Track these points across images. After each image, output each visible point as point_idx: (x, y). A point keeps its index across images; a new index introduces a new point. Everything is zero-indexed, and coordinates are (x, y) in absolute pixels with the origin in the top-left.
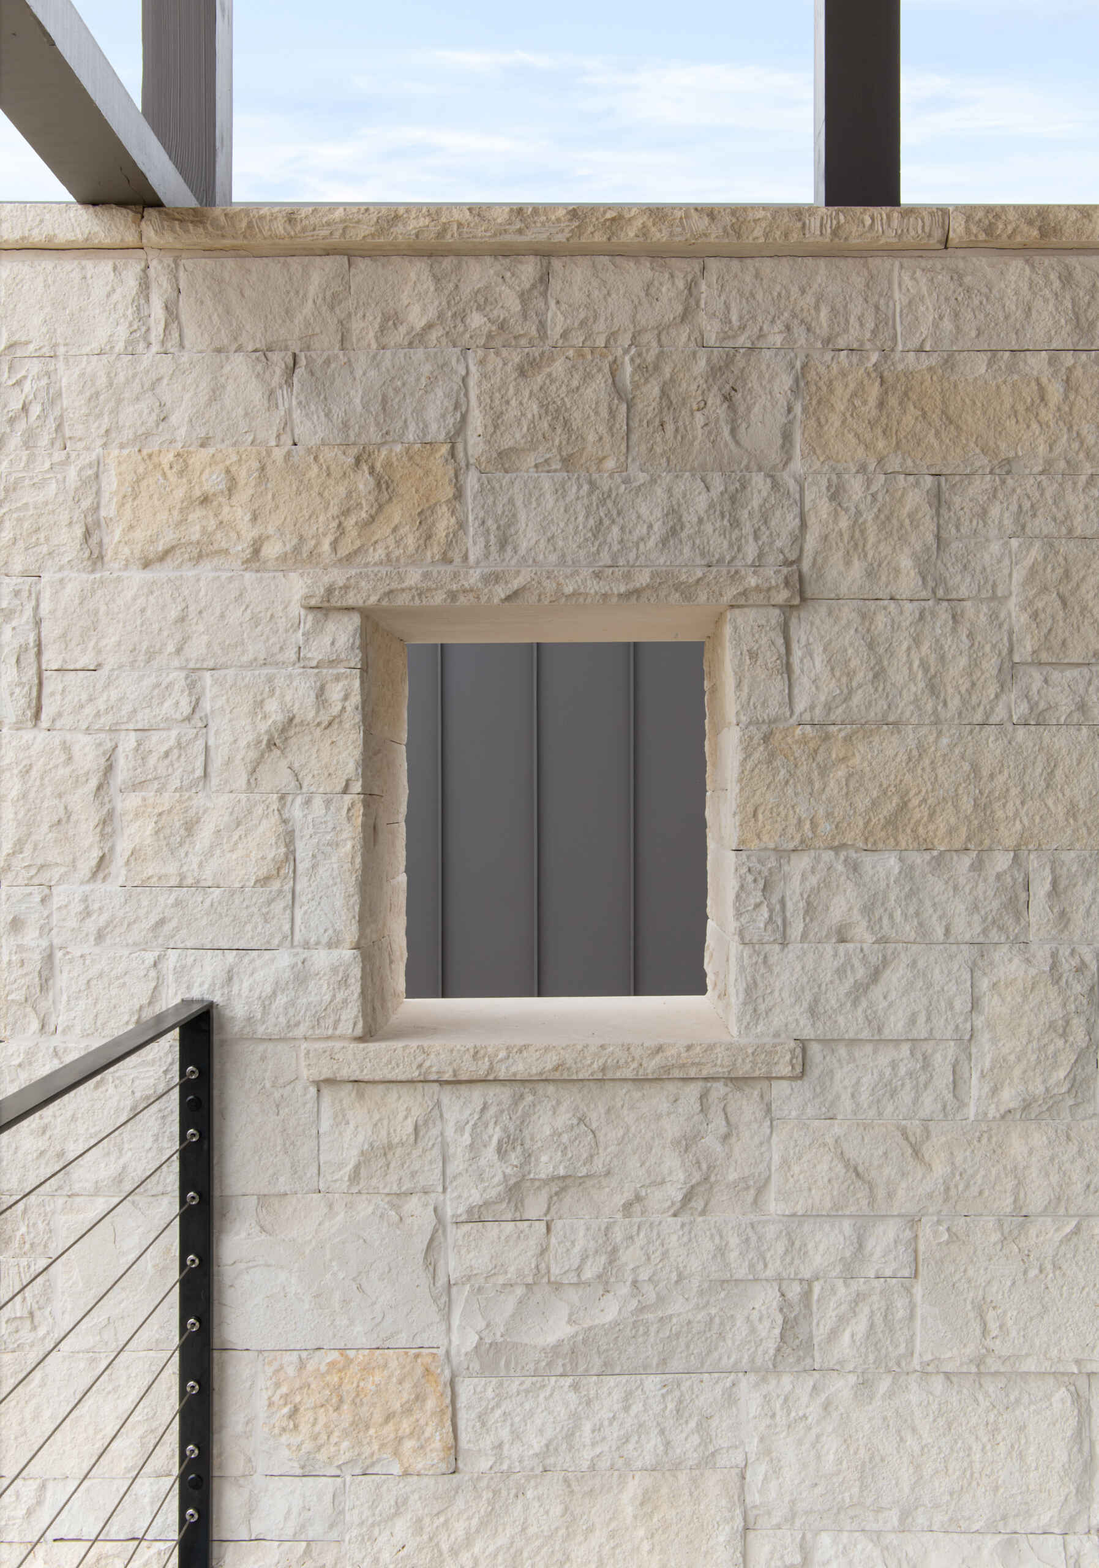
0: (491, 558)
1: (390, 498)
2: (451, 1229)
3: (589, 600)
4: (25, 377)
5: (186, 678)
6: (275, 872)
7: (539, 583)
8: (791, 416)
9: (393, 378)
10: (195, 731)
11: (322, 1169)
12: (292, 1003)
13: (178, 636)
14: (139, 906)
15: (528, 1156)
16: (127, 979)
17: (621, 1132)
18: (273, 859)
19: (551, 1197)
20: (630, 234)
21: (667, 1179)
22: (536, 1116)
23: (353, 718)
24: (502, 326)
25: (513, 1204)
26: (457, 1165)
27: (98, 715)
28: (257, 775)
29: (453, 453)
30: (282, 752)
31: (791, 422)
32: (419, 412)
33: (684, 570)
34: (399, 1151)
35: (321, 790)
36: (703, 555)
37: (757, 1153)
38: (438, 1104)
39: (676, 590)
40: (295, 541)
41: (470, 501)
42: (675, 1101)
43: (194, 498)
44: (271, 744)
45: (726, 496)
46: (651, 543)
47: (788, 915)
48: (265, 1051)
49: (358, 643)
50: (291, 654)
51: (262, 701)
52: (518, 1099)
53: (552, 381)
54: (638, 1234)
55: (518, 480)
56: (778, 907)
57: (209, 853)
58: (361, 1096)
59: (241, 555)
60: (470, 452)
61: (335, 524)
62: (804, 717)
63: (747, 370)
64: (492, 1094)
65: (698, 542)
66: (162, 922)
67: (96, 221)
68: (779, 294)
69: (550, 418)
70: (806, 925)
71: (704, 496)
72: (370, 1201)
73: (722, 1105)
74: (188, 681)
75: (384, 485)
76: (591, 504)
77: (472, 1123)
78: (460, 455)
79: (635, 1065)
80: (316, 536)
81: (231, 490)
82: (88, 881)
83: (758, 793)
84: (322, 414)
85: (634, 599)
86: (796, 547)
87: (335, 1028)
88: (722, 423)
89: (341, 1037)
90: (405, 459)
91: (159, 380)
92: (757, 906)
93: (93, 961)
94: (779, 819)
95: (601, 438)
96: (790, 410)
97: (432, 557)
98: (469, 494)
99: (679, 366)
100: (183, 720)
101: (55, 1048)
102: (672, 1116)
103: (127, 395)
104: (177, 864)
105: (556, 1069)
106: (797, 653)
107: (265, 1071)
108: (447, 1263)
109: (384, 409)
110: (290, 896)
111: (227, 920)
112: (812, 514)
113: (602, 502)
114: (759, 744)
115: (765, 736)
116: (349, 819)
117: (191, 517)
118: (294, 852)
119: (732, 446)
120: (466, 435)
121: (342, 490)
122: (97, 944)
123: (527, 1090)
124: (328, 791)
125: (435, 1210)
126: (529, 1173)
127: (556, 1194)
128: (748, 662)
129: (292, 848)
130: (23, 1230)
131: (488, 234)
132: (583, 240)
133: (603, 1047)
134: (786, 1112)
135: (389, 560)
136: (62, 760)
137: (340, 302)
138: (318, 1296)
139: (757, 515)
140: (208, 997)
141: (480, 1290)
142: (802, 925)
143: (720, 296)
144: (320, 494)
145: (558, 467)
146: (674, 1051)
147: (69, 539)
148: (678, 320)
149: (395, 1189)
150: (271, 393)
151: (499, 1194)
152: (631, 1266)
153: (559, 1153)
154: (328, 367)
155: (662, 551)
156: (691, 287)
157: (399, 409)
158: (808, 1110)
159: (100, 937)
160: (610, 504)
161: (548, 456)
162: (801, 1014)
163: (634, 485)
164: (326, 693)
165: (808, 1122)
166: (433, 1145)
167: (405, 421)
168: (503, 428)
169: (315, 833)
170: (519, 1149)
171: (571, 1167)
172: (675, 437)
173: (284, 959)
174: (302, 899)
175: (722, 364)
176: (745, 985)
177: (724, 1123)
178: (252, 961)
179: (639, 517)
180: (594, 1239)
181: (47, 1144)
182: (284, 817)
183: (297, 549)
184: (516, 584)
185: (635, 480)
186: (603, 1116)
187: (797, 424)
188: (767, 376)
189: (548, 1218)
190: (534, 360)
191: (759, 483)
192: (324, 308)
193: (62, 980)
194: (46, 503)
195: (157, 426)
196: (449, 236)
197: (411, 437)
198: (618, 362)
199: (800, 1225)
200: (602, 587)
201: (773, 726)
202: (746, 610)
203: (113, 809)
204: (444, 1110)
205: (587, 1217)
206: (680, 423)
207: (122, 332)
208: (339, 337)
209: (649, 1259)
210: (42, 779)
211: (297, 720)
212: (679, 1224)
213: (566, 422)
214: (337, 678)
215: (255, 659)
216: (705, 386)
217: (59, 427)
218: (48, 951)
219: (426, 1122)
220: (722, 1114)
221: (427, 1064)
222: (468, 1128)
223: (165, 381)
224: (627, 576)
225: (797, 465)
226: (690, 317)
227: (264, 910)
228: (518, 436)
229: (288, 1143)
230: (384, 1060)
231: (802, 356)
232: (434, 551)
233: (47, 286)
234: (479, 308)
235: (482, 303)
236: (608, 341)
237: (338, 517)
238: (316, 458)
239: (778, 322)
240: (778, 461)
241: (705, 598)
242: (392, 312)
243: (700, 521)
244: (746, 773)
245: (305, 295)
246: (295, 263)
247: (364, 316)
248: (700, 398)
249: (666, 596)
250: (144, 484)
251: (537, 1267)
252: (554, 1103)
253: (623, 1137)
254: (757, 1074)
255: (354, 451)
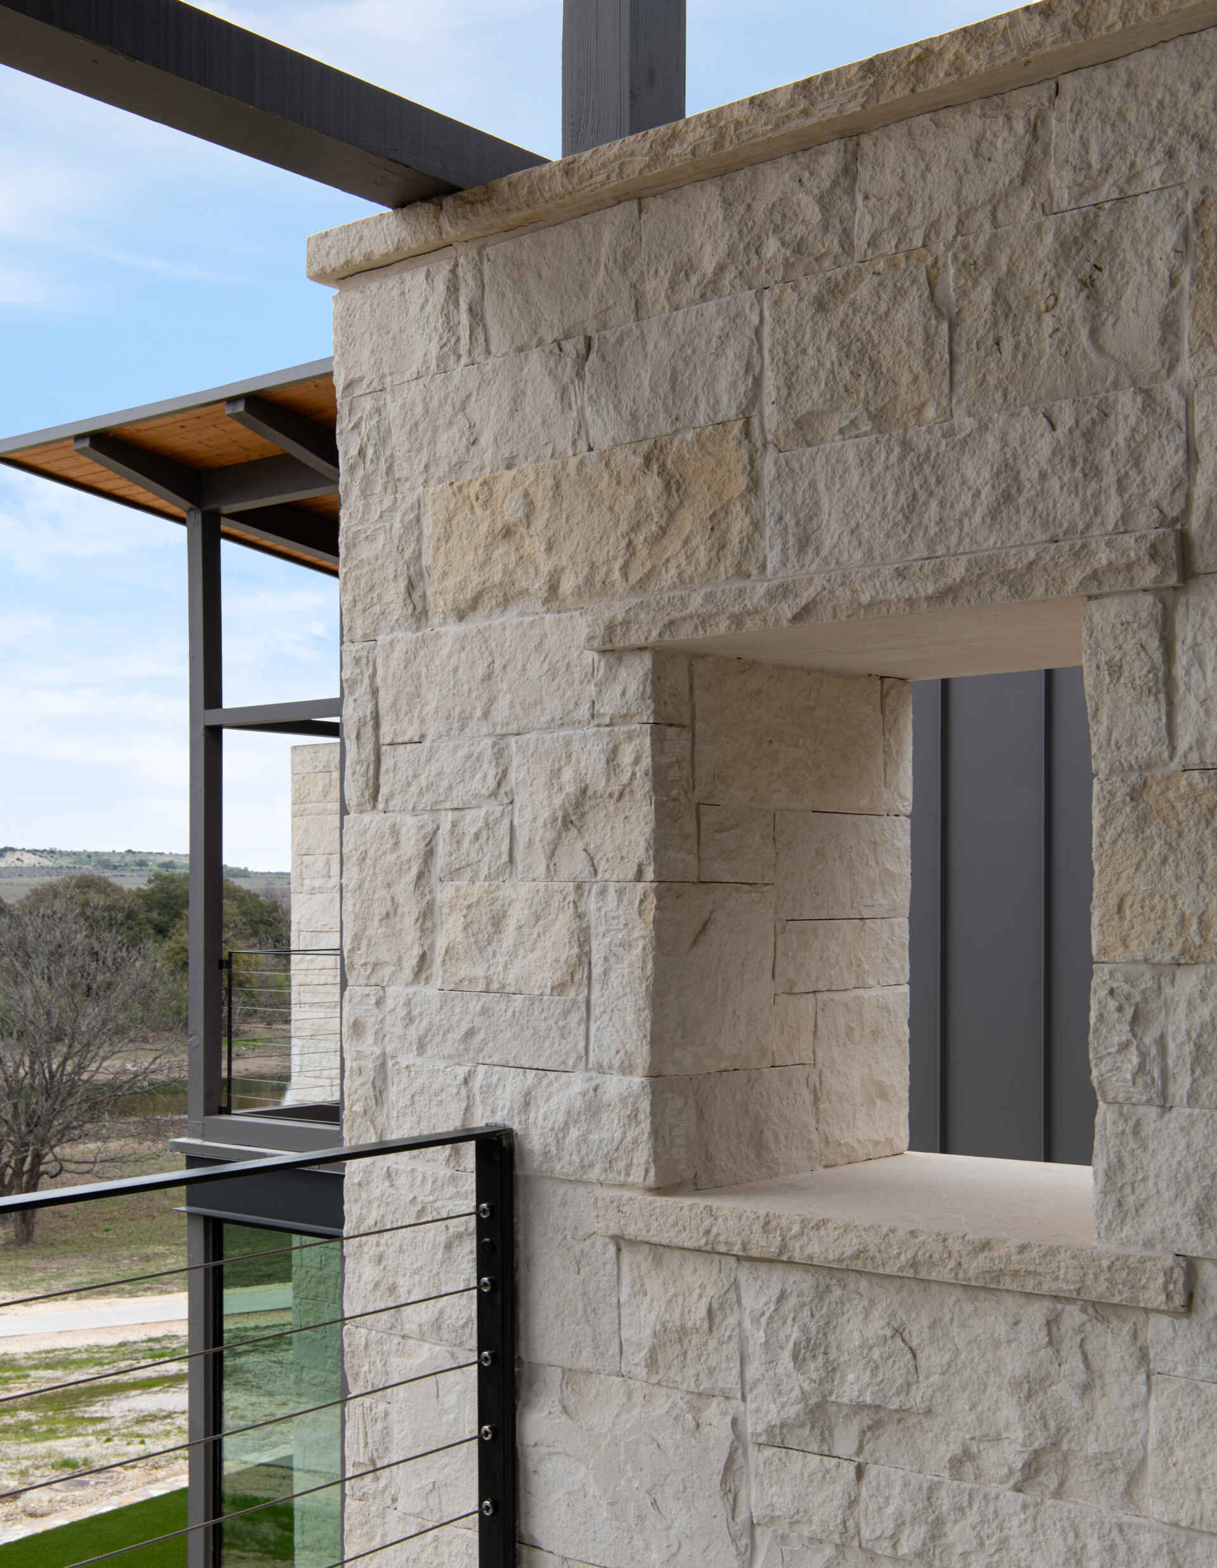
0: (789, 566)
1: (681, 502)
2: (752, 1450)
3: (893, 610)
4: (361, 418)
5: (493, 747)
6: (568, 978)
7: (831, 592)
8: (1174, 293)
9: (683, 346)
10: (501, 808)
11: (625, 1348)
12: (584, 1138)
13: (485, 698)
14: (453, 1014)
15: (831, 1371)
16: (443, 1096)
17: (947, 1357)
18: (566, 961)
19: (864, 1432)
20: (938, 77)
21: (1004, 1436)
22: (846, 1317)
23: (643, 787)
24: (799, 248)
25: (817, 1432)
26: (754, 1370)
27: (421, 793)
28: (556, 859)
29: (747, 433)
30: (580, 832)
31: (1175, 302)
32: (710, 383)
33: (1013, 552)
34: (695, 1339)
35: (615, 877)
36: (1045, 526)
37: (1128, 1419)
38: (736, 1284)
39: (1002, 582)
40: (586, 570)
41: (767, 491)
42: (1016, 1323)
43: (496, 532)
44: (567, 822)
45: (1078, 433)
46: (977, 518)
47: (1170, 1062)
48: (565, 1194)
49: (648, 691)
50: (584, 711)
51: (559, 770)
52: (822, 1293)
53: (856, 310)
54: (970, 1505)
55: (820, 454)
56: (1154, 1051)
57: (514, 954)
58: (658, 1261)
59: (540, 594)
60: (767, 426)
61: (623, 544)
62: (1189, 758)
63: (1117, 235)
64: (791, 1280)
65: (1040, 507)
66: (470, 1033)
67: (404, 225)
68: (1161, 103)
69: (851, 363)
70: (1194, 1081)
71: (1048, 437)
72: (668, 1397)
73: (1079, 1338)
74: (495, 750)
75: (673, 486)
76: (903, 474)
77: (767, 1314)
78: (756, 432)
79: (951, 1264)
80: (607, 561)
81: (528, 518)
82: (413, 983)
83: (1124, 876)
84: (611, 407)
85: (948, 602)
86: (1180, 496)
87: (627, 1174)
88: (1078, 323)
89: (633, 1186)
90: (696, 448)
91: (468, 397)
92: (1124, 1047)
93: (416, 1073)
94: (1153, 916)
95: (916, 379)
96: (1173, 282)
97: (726, 573)
98: (766, 481)
99: (1019, 251)
100: (490, 796)
101: (388, 1168)
102: (1014, 1345)
103: (440, 422)
104: (485, 965)
105: (857, 1256)
106: (1182, 658)
107: (566, 1218)
108: (749, 1495)
109: (673, 388)
110: (583, 1008)
111: (528, 1033)
112: (1205, 439)
113: (917, 469)
114: (1124, 803)
115: (1133, 789)
116: (641, 913)
117: (496, 554)
118: (588, 954)
119: (1093, 356)
120: (762, 405)
121: (631, 500)
122: (419, 1055)
123: (834, 1281)
124: (621, 878)
125: (734, 1422)
126: (831, 1393)
127: (870, 1428)
128: (1108, 679)
129: (587, 948)
130: (366, 1368)
131: (770, 127)
132: (883, 101)
133: (913, 1234)
134: (1171, 1365)
135: (682, 582)
136: (389, 846)
137: (634, 259)
138: (612, 1504)
139: (1124, 455)
140: (509, 1124)
141: (784, 1538)
142: (1189, 1080)
143: (1073, 131)
144: (611, 508)
145: (868, 428)
146: (1003, 1251)
147: (394, 593)
148: (1017, 182)
149: (692, 1387)
150: (564, 390)
151: (798, 1415)
152: (959, 1550)
153: (868, 1373)
154: (621, 345)
155: (990, 528)
156: (1035, 128)
157: (690, 385)
158: (1201, 1368)
159: (421, 1047)
160: (927, 469)
161: (853, 415)
162: (1185, 1216)
163: (959, 437)
164: (619, 756)
165: (1202, 1385)
166: (730, 1337)
167: (696, 400)
168: (799, 388)
169: (608, 931)
170: (820, 1359)
171: (880, 1394)
172: (1014, 358)
173: (577, 1083)
174: (596, 1011)
175: (1077, 233)
176: (1105, 1166)
177: (1081, 1366)
178: (550, 1084)
179: (964, 483)
180: (911, 1501)
181: (382, 1274)
182: (580, 910)
183: (589, 580)
184: (806, 596)
185: (961, 430)
186: (926, 1330)
187: (1185, 301)
188: (1144, 236)
189: (861, 1460)
190: (837, 285)
191: (1127, 403)
192: (616, 272)
193: (393, 1093)
194: (377, 558)
195: (468, 451)
196: (727, 144)
197: (701, 419)
198: (940, 264)
199: (1190, 1542)
200: (904, 590)
201: (1147, 774)
202: (1106, 601)
203: (433, 900)
204: (743, 1293)
205: (907, 1468)
206: (1022, 336)
207: (434, 347)
208: (633, 306)
209: (982, 1544)
210: (374, 867)
211: (590, 792)
212: (1020, 1503)
213: (873, 364)
214: (630, 737)
215: (553, 719)
216: (1053, 273)
217: (390, 469)
218: (380, 1061)
219: (721, 1306)
220: (1079, 1351)
221: (714, 1231)
222: (764, 1320)
223: (474, 398)
224: (940, 571)
225: (1186, 369)
226: (1036, 174)
227: (561, 1023)
228: (815, 394)
229: (589, 1310)
230: (670, 1221)
231: (1195, 193)
232: (727, 564)
233: (373, 311)
234: (777, 229)
235: (779, 222)
236: (927, 236)
237: (627, 534)
238: (607, 465)
239: (1159, 147)
240: (1158, 366)
241: (1042, 590)
242: (686, 260)
243: (1043, 476)
244: (1106, 846)
245: (598, 261)
246: (586, 224)
247: (657, 271)
248: (1049, 292)
249: (991, 593)
250: (455, 521)
251: (844, 1522)
252: (866, 1303)
253: (949, 1365)
254: (1117, 1299)
255: (644, 447)
